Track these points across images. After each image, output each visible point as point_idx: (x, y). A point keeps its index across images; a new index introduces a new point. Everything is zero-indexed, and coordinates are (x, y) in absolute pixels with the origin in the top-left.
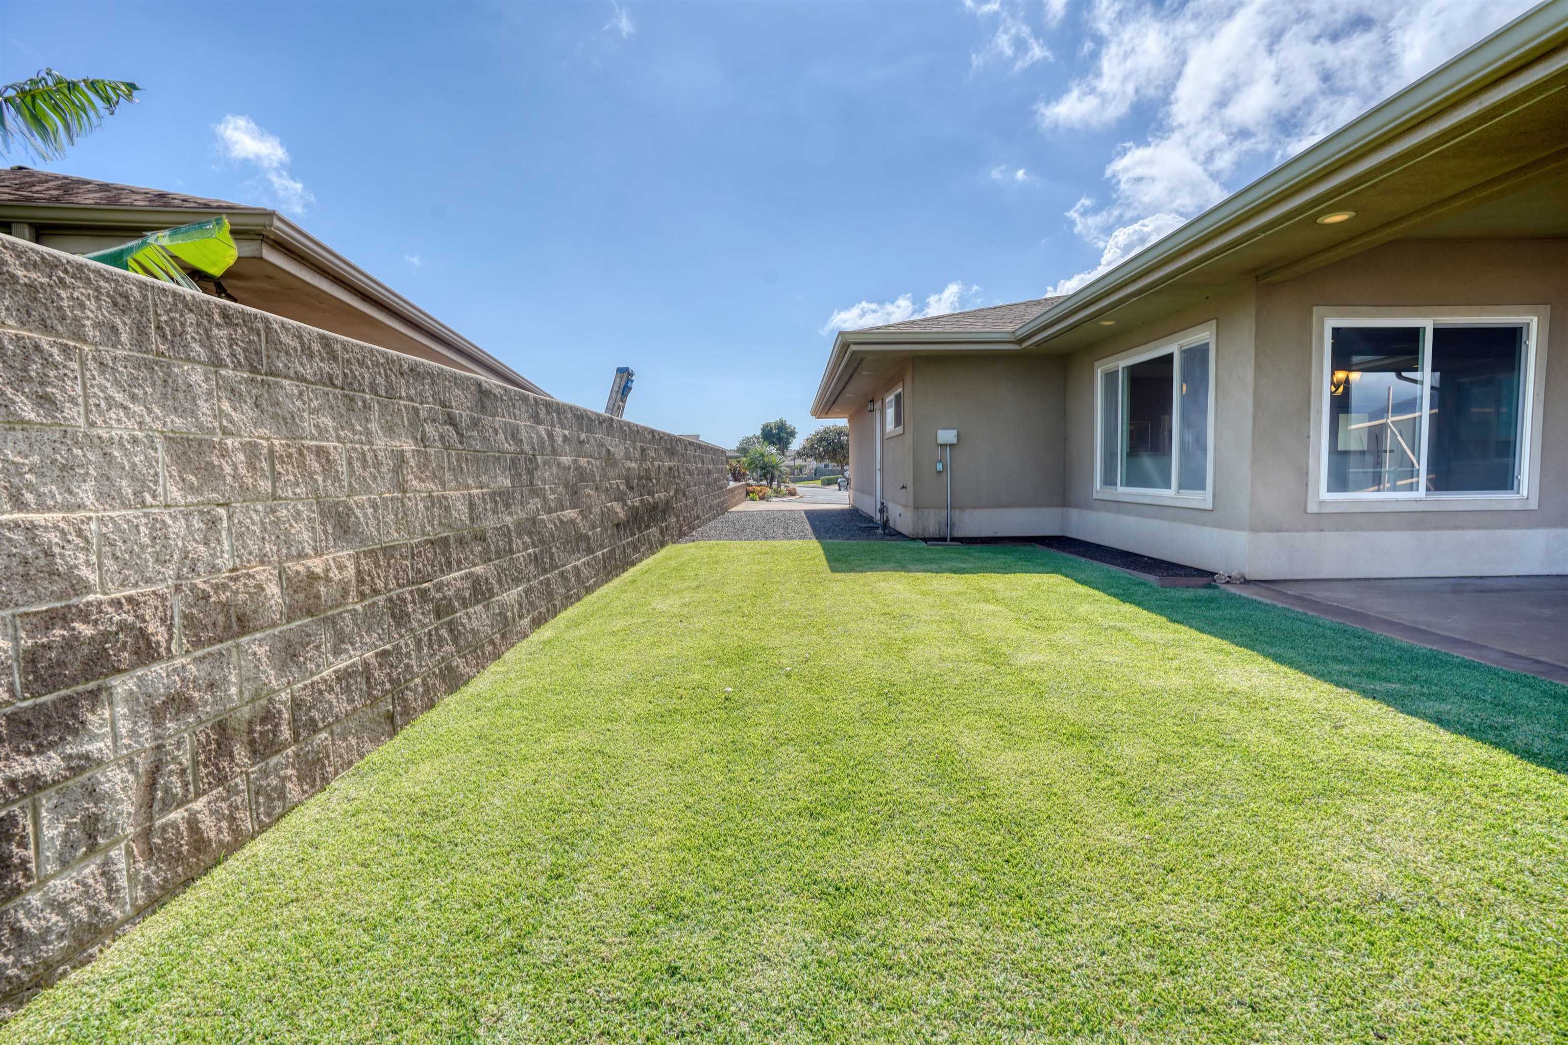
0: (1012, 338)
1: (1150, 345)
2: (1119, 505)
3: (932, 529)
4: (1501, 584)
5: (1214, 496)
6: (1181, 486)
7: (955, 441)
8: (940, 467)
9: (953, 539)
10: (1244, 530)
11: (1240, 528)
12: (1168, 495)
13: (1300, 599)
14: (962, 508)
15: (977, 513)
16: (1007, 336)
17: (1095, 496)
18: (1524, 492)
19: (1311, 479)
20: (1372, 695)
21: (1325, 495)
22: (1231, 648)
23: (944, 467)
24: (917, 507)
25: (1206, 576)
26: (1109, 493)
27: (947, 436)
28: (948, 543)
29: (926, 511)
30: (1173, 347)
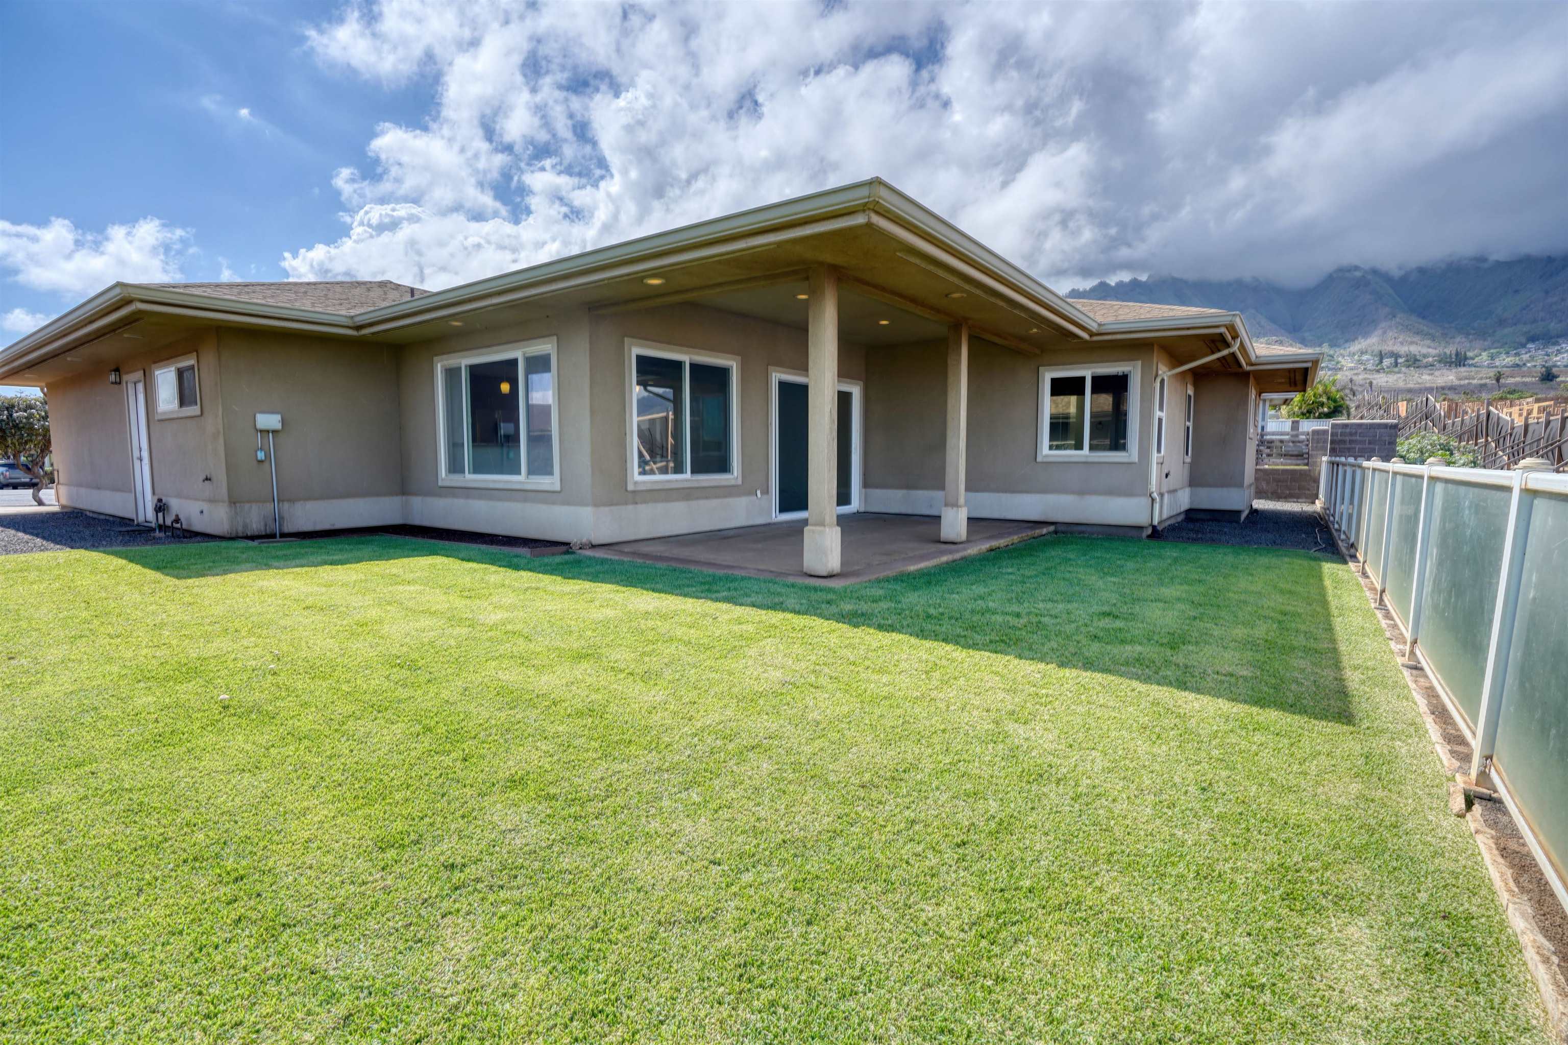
0: (350, 323)
1: (495, 348)
2: (468, 492)
3: (256, 525)
4: (732, 533)
5: (561, 480)
6: (530, 472)
7: (279, 426)
8: (261, 455)
9: (283, 535)
10: (586, 505)
11: (582, 504)
12: (520, 480)
13: (634, 554)
14: (292, 501)
15: (310, 506)
16: (344, 319)
17: (440, 484)
18: (735, 473)
19: (629, 465)
20: (717, 600)
21: (638, 478)
22: (624, 589)
23: (268, 455)
24: (233, 501)
25: (564, 546)
26: (456, 480)
27: (269, 421)
28: (278, 539)
29: (247, 506)
30: (517, 353)
